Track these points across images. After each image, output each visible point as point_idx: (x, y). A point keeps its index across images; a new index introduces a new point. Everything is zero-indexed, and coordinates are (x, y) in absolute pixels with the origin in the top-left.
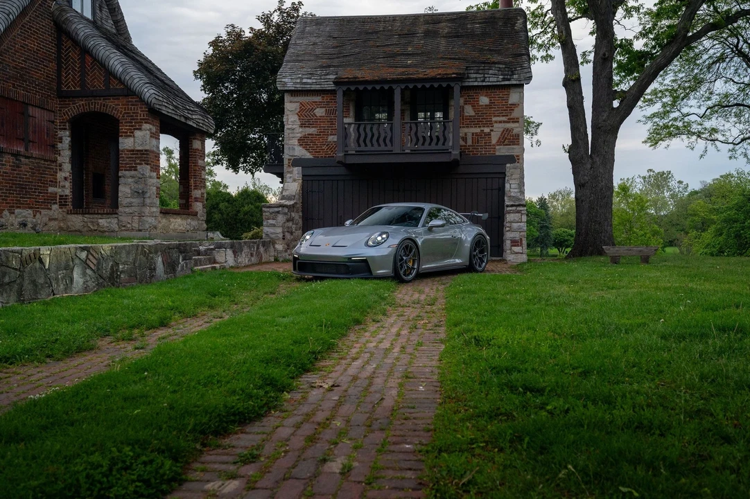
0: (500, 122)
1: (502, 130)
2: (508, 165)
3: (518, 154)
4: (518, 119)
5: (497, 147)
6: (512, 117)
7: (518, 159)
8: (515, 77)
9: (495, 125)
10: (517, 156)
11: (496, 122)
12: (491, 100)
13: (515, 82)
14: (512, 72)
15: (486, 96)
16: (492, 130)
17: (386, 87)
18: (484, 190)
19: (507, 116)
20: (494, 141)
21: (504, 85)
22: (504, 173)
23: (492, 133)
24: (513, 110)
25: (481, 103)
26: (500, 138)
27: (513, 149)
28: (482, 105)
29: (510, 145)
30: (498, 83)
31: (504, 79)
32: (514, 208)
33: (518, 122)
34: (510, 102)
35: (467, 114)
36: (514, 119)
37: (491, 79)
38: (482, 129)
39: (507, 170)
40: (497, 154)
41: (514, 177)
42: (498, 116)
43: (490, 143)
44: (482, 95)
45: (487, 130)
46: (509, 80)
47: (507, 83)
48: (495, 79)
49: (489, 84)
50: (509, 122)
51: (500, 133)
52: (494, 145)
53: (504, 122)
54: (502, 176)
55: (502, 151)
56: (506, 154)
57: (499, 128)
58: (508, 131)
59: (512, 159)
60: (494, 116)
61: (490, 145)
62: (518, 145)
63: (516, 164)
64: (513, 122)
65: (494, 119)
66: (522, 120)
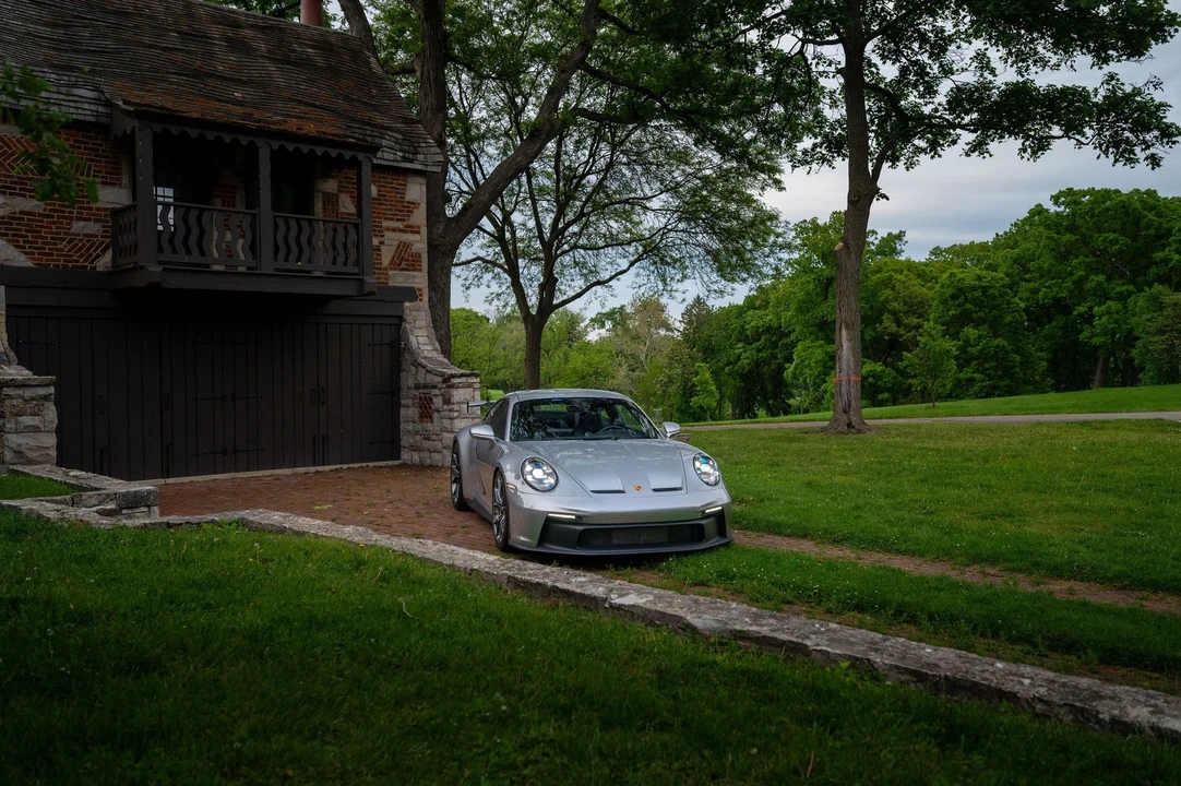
0: (394, 230)
1: (396, 243)
2: (407, 304)
3: (420, 286)
4: (418, 227)
5: (390, 272)
6: (410, 223)
7: (421, 295)
8: (420, 157)
9: (388, 234)
10: (420, 290)
11: (388, 229)
12: (379, 191)
13: (419, 167)
14: (415, 148)
15: (373, 182)
16: (382, 243)
17: (244, 141)
18: (369, 345)
19: (404, 220)
20: (386, 262)
21: (405, 168)
22: (401, 319)
23: (382, 247)
24: (412, 212)
26: (394, 257)
27: (414, 277)
29: (408, 270)
30: (395, 164)
31: (405, 159)
32: (463, 380)
33: (419, 233)
34: (407, 199)
35: (343, 210)
36: (413, 227)
37: (386, 156)
39: (407, 312)
40: (391, 283)
41: (418, 323)
42: (392, 219)
43: (380, 264)
45: (375, 241)
46: (411, 161)
47: (408, 165)
48: (391, 157)
49: (382, 162)
50: (406, 232)
51: (394, 249)
52: (386, 269)
53: (400, 231)
54: (396, 321)
55: (398, 279)
56: (404, 285)
57: (392, 240)
58: (404, 246)
59: (412, 294)
60: (386, 219)
61: (380, 269)
62: (420, 270)
63: (418, 303)
64: (411, 232)
65: (385, 224)
66: (424, 230)
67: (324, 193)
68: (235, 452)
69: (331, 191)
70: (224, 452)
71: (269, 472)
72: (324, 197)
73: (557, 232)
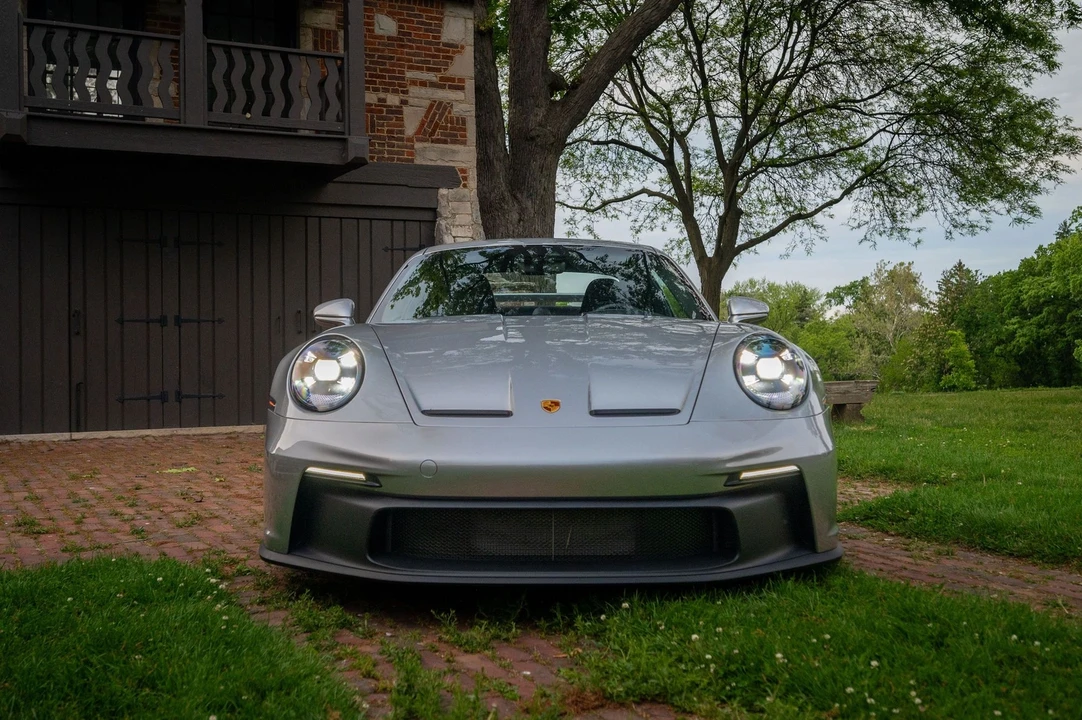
0: (423, 84)
1: (427, 103)
2: (443, 191)
3: (463, 166)
4: (462, 80)
5: (418, 145)
6: (448, 74)
7: (465, 179)
9: (414, 90)
10: (463, 171)
11: (414, 82)
12: (401, 27)
15: (390, 14)
16: (404, 102)
18: (386, 250)
19: (439, 70)
20: (410, 129)
22: (434, 212)
23: (405, 109)
24: (451, 58)
25: (378, 32)
26: (422, 124)
27: (453, 152)
28: (381, 37)
29: (445, 142)
33: (462, 88)
34: (444, 39)
36: (453, 80)
38: (382, 95)
39: (443, 202)
40: (418, 161)
41: (459, 219)
42: (419, 68)
43: (402, 132)
44: (381, 12)
45: (393, 100)
50: (442, 87)
51: (422, 112)
52: (410, 140)
53: (433, 85)
54: (427, 216)
55: (429, 155)
56: (439, 163)
57: (420, 98)
58: (438, 108)
59: (452, 177)
60: (411, 68)
61: (402, 139)
62: (464, 143)
63: (461, 190)
64: (451, 87)
65: (409, 74)
66: (470, 85)
67: (316, 30)
68: (179, 397)
69: (325, 26)
70: (163, 398)
71: (230, 429)
72: (315, 34)
73: (744, 145)
